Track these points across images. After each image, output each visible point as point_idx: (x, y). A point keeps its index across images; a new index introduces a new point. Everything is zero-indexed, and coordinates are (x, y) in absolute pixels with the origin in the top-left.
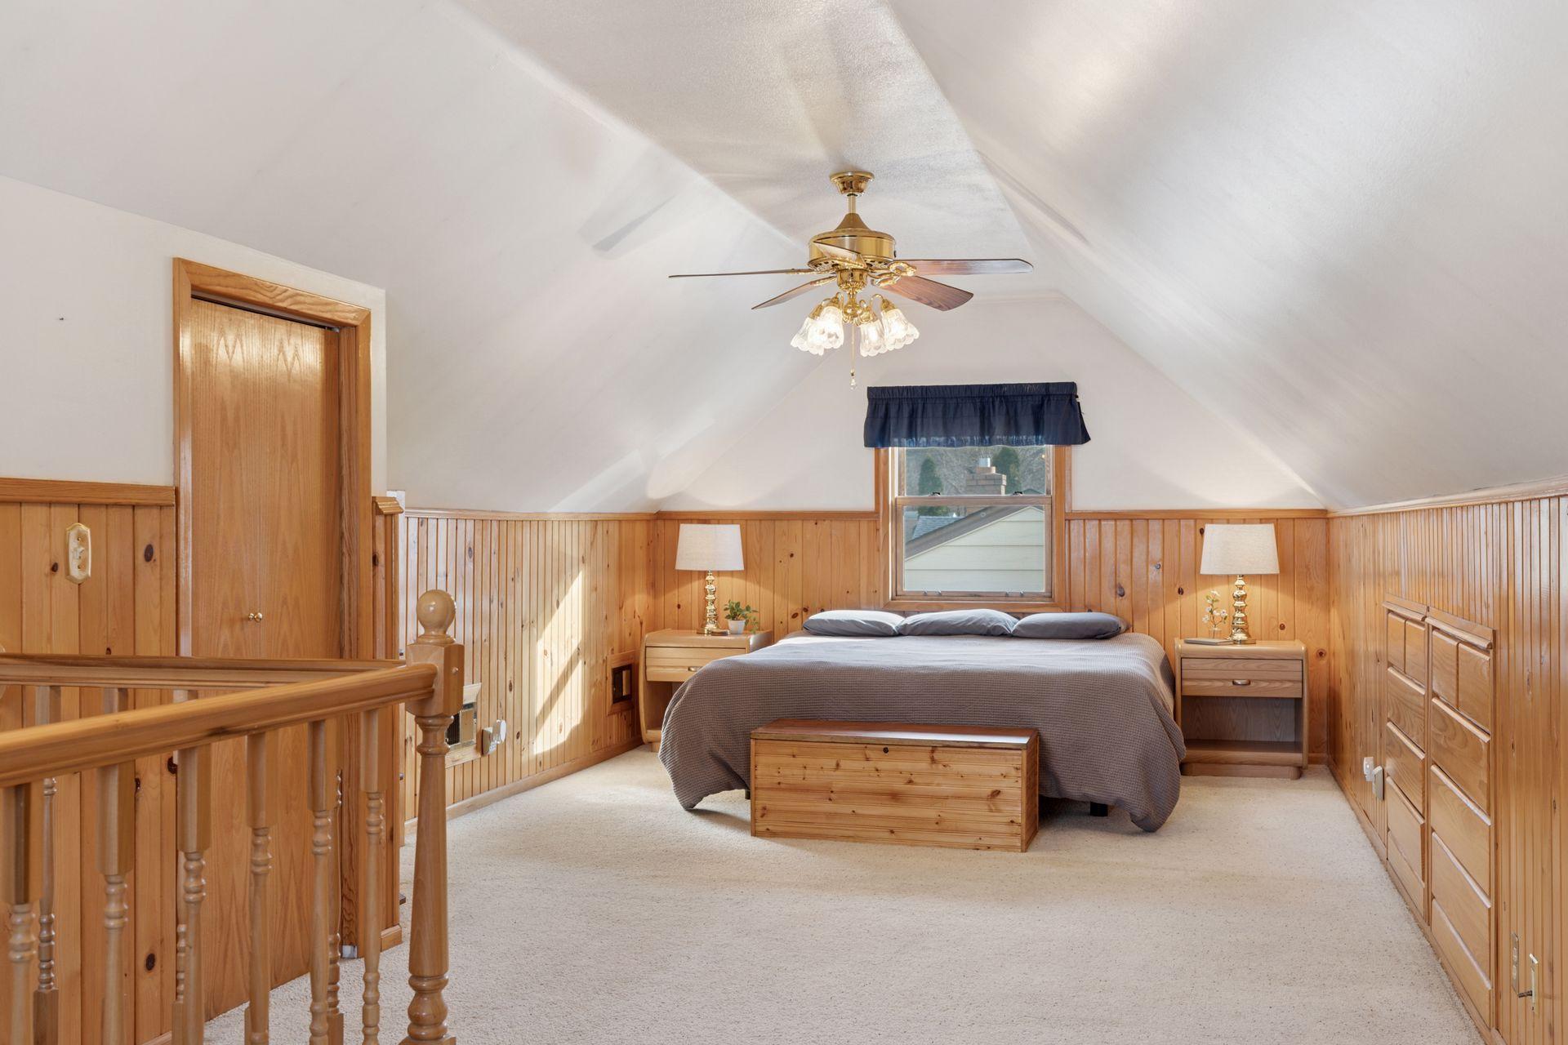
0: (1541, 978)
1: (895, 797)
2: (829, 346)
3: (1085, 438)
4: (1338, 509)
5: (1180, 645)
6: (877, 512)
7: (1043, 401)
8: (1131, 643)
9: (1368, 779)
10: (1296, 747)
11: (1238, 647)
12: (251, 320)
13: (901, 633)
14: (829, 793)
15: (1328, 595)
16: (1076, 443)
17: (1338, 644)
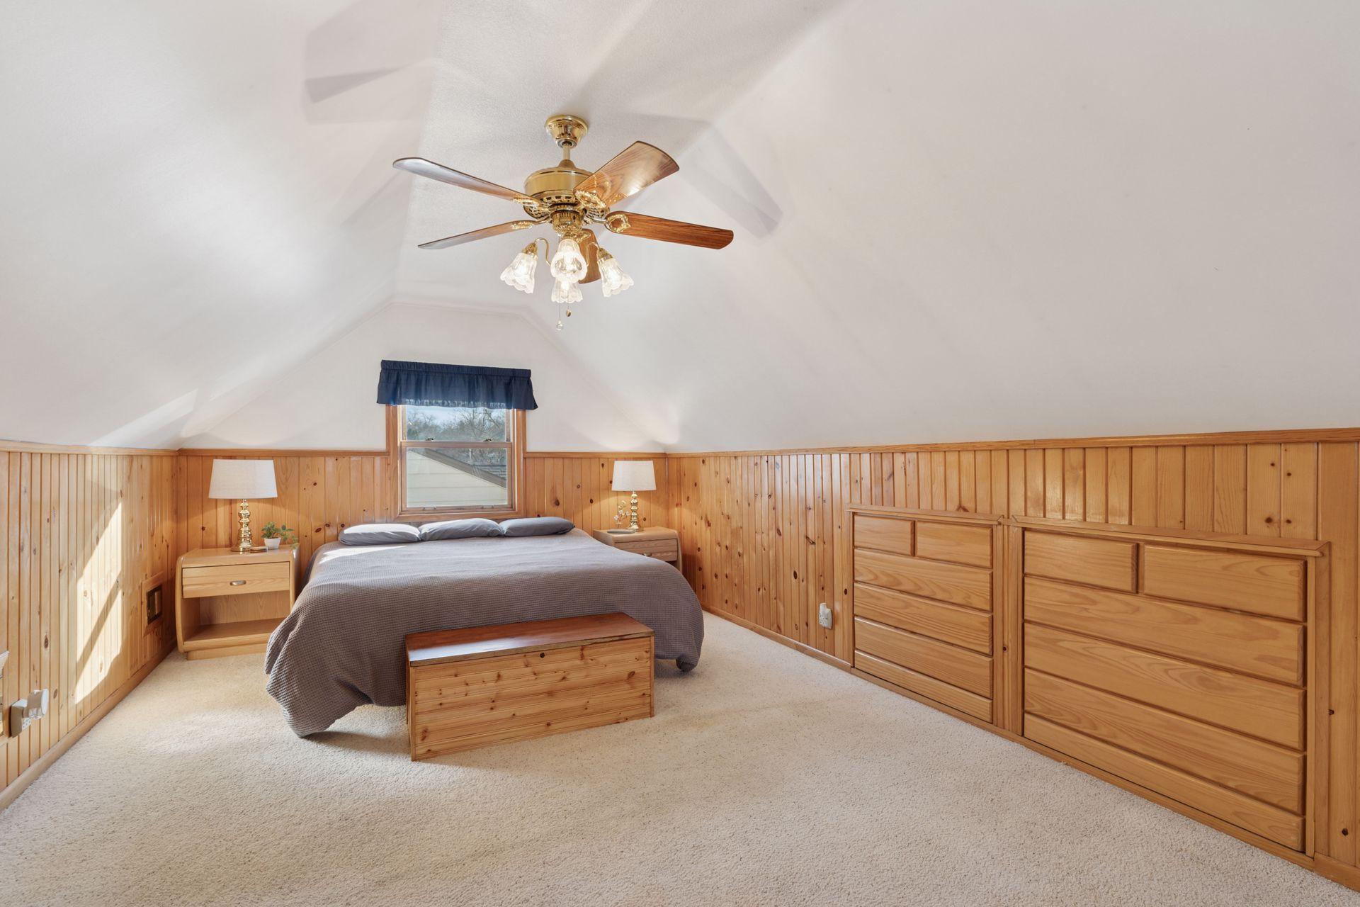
1: (550, 694)
3: (535, 407)
6: (388, 451)
7: (511, 380)
11: (640, 534)
13: (423, 539)
15: (667, 501)
16: (528, 409)
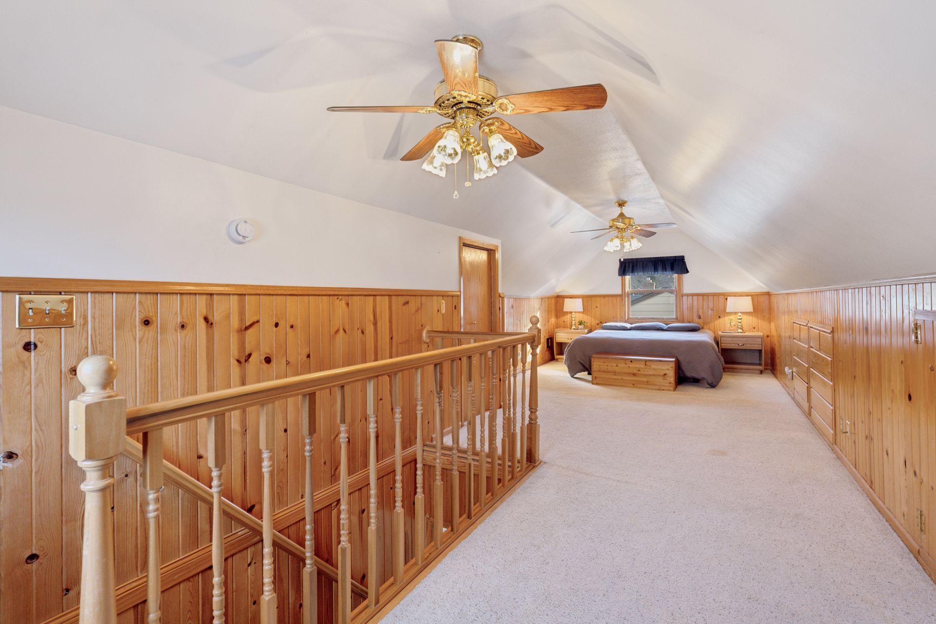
0: (851, 428)
1: (634, 375)
2: (615, 250)
3: (688, 272)
4: (772, 291)
5: (720, 333)
6: (622, 294)
7: (674, 261)
8: (704, 332)
9: (787, 373)
10: (760, 364)
11: (739, 334)
12: (473, 250)
13: (630, 329)
14: (615, 373)
15: (770, 318)
16: (685, 273)
17: (774, 333)
